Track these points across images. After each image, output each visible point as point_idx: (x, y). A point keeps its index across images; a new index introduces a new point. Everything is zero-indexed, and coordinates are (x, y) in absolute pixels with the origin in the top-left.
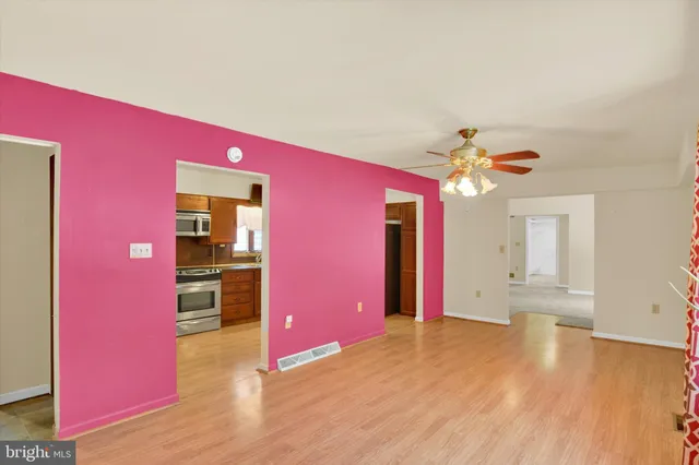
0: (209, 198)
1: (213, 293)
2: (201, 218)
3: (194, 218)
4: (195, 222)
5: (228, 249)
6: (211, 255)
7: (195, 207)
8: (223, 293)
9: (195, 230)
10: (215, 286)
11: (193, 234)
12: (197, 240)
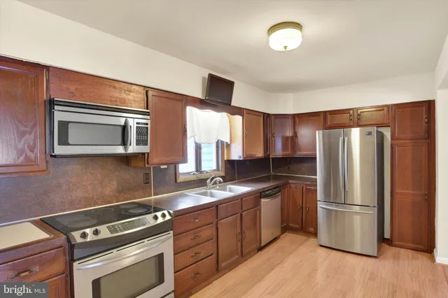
0: (147, 89)
1: (160, 258)
2: (134, 122)
3: (122, 122)
4: (125, 128)
5: (171, 171)
6: (147, 182)
7: (124, 102)
8: (176, 253)
9: (124, 142)
10: (165, 245)
11: (120, 150)
12: (126, 160)
